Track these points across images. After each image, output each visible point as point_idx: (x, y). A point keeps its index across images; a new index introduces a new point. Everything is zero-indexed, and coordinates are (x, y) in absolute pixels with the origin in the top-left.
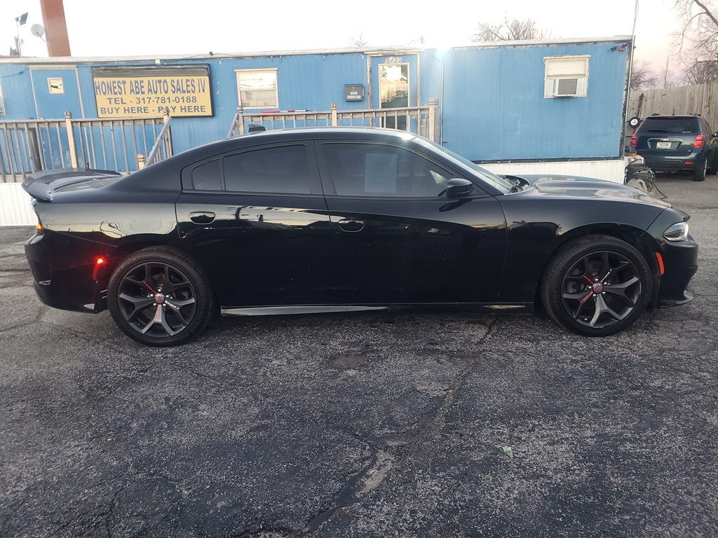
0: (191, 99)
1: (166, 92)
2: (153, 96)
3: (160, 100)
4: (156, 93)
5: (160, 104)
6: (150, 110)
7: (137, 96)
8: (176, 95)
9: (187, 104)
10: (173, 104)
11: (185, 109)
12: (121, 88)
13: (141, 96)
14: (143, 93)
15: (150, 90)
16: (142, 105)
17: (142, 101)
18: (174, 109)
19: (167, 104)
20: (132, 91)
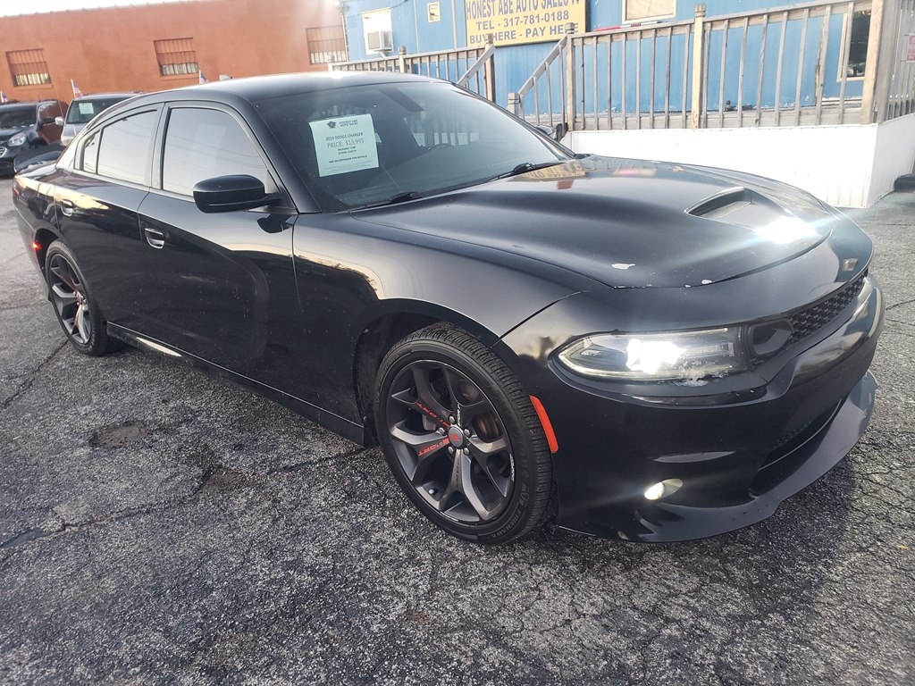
0: (563, 15)
1: (536, 8)
2: (521, 14)
3: (529, 19)
4: (524, 10)
5: (529, 26)
6: (517, 34)
7: (505, 16)
8: (546, 10)
9: (557, 23)
10: (543, 24)
11: (555, 30)
12: (489, 8)
13: (509, 16)
14: (511, 12)
15: (518, 7)
16: (509, 29)
17: (510, 23)
18: (542, 31)
19: (536, 25)
20: (501, 10)
